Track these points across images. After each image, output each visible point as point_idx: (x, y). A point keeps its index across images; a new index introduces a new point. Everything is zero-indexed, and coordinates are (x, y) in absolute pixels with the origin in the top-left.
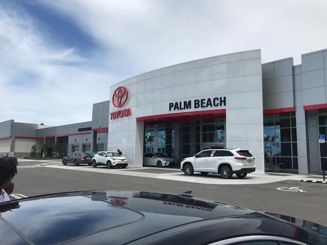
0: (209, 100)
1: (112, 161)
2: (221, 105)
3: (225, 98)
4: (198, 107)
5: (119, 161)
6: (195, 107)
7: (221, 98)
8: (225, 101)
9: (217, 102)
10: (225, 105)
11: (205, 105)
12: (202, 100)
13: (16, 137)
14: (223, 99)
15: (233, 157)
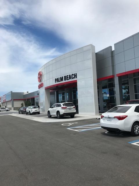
0: (70, 75)
1: (31, 111)
2: (75, 78)
3: (76, 74)
4: (66, 80)
5: (34, 111)
6: (65, 80)
7: (75, 74)
8: (76, 76)
9: (73, 76)
10: (76, 78)
11: (68, 78)
12: (67, 76)
13: (14, 100)
14: (75, 75)
15: (61, 107)
